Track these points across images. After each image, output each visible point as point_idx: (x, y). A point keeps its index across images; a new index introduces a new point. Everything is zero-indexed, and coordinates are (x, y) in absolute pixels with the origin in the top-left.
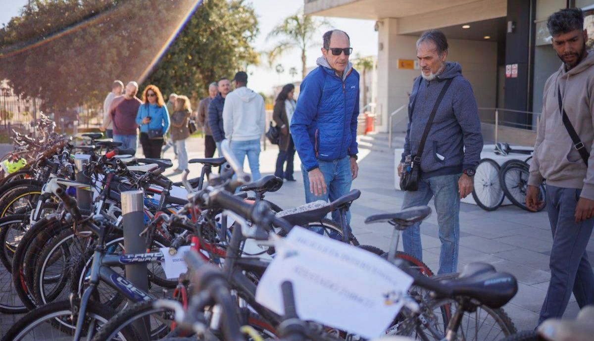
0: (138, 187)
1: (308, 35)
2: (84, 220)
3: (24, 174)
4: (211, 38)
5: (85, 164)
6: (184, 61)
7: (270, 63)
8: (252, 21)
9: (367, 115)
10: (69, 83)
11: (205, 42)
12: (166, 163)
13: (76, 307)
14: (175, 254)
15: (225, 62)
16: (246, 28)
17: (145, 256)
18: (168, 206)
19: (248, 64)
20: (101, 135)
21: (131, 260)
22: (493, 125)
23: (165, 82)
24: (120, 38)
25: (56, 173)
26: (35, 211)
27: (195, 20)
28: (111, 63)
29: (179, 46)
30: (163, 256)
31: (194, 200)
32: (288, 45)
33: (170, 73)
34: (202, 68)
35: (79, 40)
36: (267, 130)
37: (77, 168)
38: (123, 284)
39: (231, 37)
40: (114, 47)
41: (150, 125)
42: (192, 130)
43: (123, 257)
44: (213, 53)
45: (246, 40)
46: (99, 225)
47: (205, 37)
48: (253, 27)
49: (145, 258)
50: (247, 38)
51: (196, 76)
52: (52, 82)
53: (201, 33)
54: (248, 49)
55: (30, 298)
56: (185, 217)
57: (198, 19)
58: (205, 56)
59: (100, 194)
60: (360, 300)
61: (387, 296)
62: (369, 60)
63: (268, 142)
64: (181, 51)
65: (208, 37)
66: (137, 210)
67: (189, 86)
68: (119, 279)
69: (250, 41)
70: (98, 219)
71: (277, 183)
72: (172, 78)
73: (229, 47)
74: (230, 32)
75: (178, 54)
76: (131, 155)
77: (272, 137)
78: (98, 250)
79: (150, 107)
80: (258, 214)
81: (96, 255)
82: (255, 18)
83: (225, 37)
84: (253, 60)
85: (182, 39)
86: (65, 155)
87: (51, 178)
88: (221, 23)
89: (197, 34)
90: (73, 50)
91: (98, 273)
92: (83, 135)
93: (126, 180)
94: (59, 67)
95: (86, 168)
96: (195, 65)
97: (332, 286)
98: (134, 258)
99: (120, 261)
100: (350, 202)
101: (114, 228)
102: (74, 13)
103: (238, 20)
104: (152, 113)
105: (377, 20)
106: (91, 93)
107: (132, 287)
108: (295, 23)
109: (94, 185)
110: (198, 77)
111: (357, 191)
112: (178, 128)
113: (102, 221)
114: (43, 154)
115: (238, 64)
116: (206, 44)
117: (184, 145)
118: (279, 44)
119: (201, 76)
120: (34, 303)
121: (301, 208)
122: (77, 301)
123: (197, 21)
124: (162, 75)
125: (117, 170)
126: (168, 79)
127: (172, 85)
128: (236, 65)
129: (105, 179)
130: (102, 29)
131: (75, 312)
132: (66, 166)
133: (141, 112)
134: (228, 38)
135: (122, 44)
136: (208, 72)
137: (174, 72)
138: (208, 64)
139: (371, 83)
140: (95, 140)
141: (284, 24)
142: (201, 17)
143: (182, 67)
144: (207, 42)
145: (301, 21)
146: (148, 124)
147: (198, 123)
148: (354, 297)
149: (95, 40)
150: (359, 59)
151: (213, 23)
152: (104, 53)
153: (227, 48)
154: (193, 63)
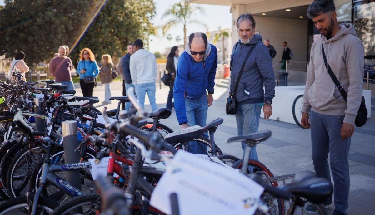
0: (75, 116)
1: (187, 15)
2: (37, 141)
3: (3, 107)
4: (126, 18)
5: (41, 101)
6: (108, 32)
7: (164, 33)
8: (151, 7)
9: (225, 66)
10: (35, 47)
11: (122, 20)
12: (95, 100)
13: (31, 201)
14: (99, 163)
15: (134, 33)
16: (148, 11)
17: (79, 165)
18: (95, 129)
19: (149, 34)
20: (54, 81)
21: (68, 168)
22: (305, 73)
23: (97, 46)
24: (67, 18)
25: (21, 107)
26: (7, 133)
27: (115, 6)
28: (61, 34)
29: (105, 23)
30: (91, 165)
31: (110, 128)
32: (175, 22)
33: (100, 40)
34: (120, 37)
35: (41, 20)
36: (162, 76)
37: (35, 104)
38: (63, 184)
39: (138, 17)
40: (63, 24)
41: (85, 74)
42: (114, 76)
43: (63, 166)
44: (127, 27)
45: (148, 19)
46: (47, 144)
47: (122, 17)
48: (152, 10)
49: (78, 166)
50: (148, 18)
51: (116, 42)
52: (23, 46)
53: (119, 14)
54: (149, 24)
55: (4, 191)
56: (104, 139)
57: (117, 6)
58: (122, 29)
59: (51, 121)
60: (226, 204)
61: (245, 201)
62: (227, 31)
63: (162, 84)
64: (107, 26)
65: (123, 17)
66: (72, 134)
67: (112, 48)
68: (61, 181)
69: (151, 20)
70: (46, 140)
71: (167, 113)
72: (100, 43)
73: (137, 23)
74: (137, 14)
75: (104, 28)
76: (72, 94)
77: (165, 81)
78: (46, 162)
79: (85, 63)
80: (153, 141)
81: (45, 165)
82: (153, 5)
83: (135, 17)
84: (152, 32)
85: (107, 18)
86: (28, 96)
87: (18, 111)
88: (132, 8)
89: (117, 15)
90: (37, 26)
91: (46, 177)
92: (42, 81)
93: (67, 112)
94: (28, 37)
95: (41, 104)
96: (115, 35)
97: (205, 194)
98: (71, 166)
99: (61, 169)
100: (216, 126)
101: (57, 146)
102: (37, 3)
103: (143, 6)
104: (87, 67)
105: (231, 6)
106: (49, 53)
107: (69, 187)
108: (179, 8)
109: (47, 115)
110: (118, 43)
111: (221, 119)
112: (105, 76)
113: (49, 141)
114: (12, 96)
115: (143, 34)
116: (122, 22)
117: (109, 86)
118: (169, 21)
119: (119, 42)
120: (7, 195)
121: (184, 131)
122: (31, 197)
123: (116, 7)
124: (95, 42)
125: (61, 106)
126: (98, 44)
127: (101, 48)
128: (141, 34)
129: (54, 111)
130: (56, 13)
131: (30, 205)
132: (28, 103)
133: (80, 66)
134: (137, 17)
135: (69, 22)
136: (124, 39)
137: (102, 39)
138: (124, 34)
139: (227, 46)
140: (50, 84)
141: (173, 9)
142: (119, 4)
143: (107, 37)
144: (123, 20)
145: (184, 7)
146: (84, 73)
147: (118, 72)
148: (221, 201)
149: (51, 19)
150: (220, 30)
151: (127, 8)
152: (57, 28)
153: (136, 24)
154: (114, 34)
